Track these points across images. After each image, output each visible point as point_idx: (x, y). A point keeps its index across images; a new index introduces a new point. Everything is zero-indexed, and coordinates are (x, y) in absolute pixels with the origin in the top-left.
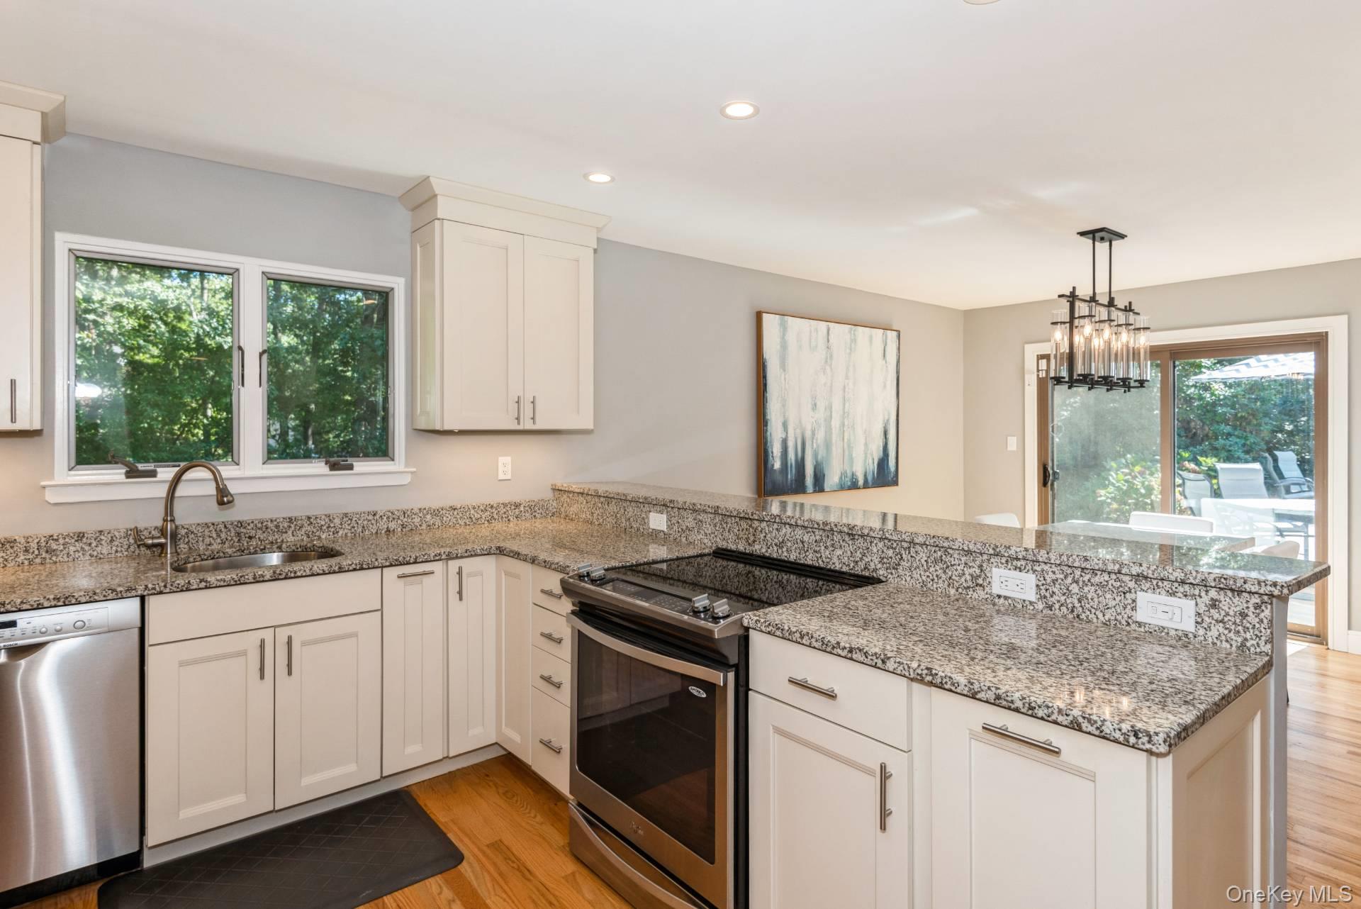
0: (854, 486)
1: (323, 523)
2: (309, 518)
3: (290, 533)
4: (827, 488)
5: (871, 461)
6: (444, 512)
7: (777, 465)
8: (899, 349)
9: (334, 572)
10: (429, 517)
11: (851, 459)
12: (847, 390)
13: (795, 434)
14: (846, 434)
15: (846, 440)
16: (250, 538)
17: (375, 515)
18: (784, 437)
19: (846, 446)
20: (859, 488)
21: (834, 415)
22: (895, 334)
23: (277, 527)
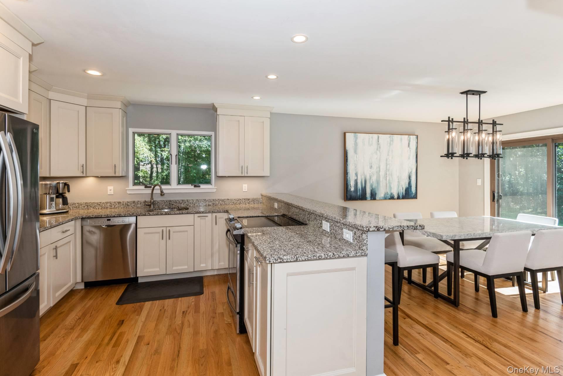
0: (392, 198)
1: (191, 202)
2: (187, 200)
3: (182, 204)
4: (377, 198)
5: (401, 189)
6: (225, 200)
7: (352, 189)
8: (417, 143)
9: (181, 214)
10: (221, 201)
11: (390, 188)
12: (388, 160)
13: (361, 178)
14: (388, 178)
15: (387, 180)
16: (172, 205)
17: (205, 200)
18: (356, 179)
19: (387, 182)
20: (395, 199)
21: (381, 170)
22: (415, 137)
23: (179, 202)
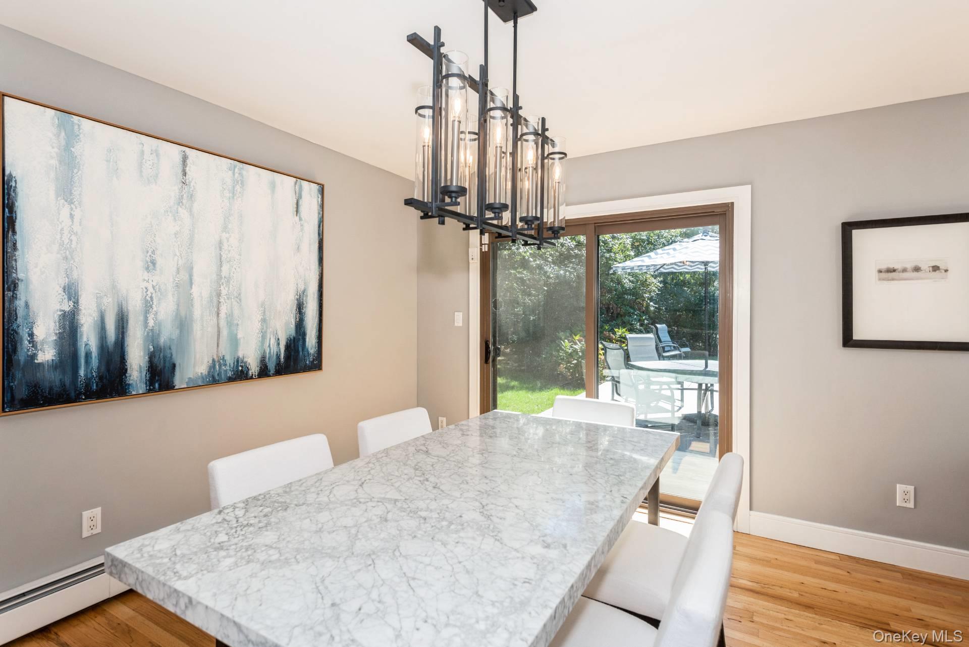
0: (240, 375)
4: (178, 382)
5: (273, 341)
7: (46, 355)
8: (322, 206)
11: (234, 342)
12: (225, 246)
13: (99, 305)
15: (223, 315)
18: (67, 309)
19: (223, 323)
20: (251, 378)
21: (196, 278)
22: (315, 187)
